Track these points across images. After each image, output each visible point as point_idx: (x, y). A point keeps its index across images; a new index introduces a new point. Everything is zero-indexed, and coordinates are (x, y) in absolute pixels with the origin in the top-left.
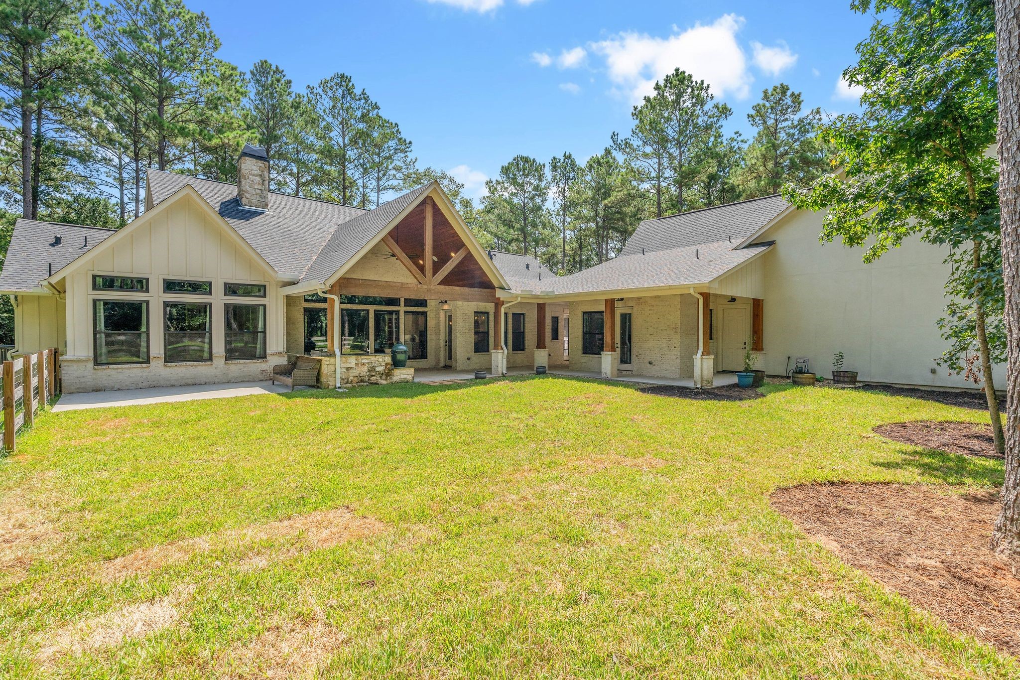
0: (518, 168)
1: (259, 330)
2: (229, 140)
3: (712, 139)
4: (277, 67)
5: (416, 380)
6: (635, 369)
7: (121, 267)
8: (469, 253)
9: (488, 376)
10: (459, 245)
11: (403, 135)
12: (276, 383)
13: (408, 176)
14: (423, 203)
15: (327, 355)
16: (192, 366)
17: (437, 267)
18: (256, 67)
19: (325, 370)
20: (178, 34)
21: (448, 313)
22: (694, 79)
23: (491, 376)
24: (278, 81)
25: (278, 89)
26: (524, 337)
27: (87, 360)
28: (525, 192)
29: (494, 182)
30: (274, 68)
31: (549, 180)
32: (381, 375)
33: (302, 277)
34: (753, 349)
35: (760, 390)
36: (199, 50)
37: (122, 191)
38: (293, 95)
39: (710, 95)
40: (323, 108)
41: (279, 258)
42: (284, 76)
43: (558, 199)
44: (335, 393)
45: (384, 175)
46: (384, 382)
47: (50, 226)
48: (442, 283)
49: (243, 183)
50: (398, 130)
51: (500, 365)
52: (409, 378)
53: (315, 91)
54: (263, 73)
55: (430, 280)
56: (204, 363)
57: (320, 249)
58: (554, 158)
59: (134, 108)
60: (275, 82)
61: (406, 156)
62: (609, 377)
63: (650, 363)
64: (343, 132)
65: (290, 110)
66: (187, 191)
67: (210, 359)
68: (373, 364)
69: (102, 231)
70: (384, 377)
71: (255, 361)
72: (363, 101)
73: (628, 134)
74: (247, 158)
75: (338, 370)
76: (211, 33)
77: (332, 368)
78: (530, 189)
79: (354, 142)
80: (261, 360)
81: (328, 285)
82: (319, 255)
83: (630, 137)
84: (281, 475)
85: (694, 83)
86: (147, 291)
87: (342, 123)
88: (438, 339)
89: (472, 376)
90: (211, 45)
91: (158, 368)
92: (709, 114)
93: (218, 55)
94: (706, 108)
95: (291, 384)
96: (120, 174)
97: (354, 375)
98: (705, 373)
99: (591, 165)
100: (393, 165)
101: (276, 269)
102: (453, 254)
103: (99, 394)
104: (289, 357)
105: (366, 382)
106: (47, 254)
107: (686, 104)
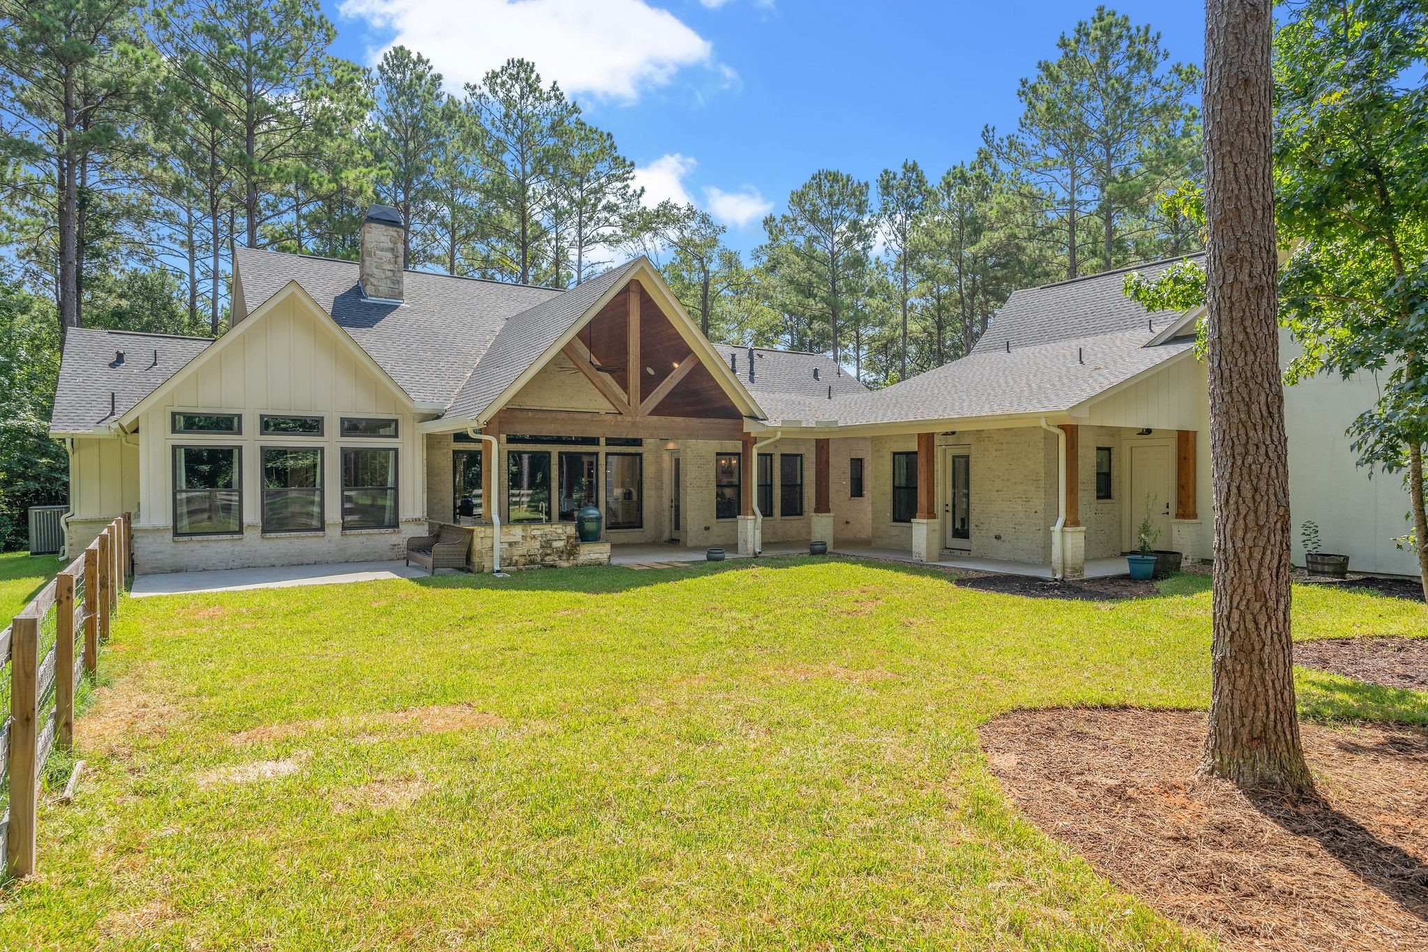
0: (820, 193)
1: (389, 486)
2: (348, 182)
3: (1181, 123)
4: (419, 56)
5: (615, 561)
6: (974, 548)
7: (208, 401)
8: (700, 363)
9: (728, 556)
10: (683, 351)
11: (620, 153)
12: (411, 563)
13: (630, 219)
14: (626, 290)
15: (481, 524)
16: (297, 537)
17: (648, 386)
18: (386, 59)
19: (478, 545)
20: (274, 22)
21: (675, 456)
22: (1132, 24)
23: (736, 556)
24: (420, 78)
25: (420, 93)
26: (801, 493)
27: (166, 529)
28: (834, 233)
29: (778, 219)
30: (414, 56)
31: (876, 211)
32: (560, 553)
33: (449, 406)
34: (1177, 516)
35: (1159, 585)
36: (304, 44)
37: (192, 261)
38: (445, 98)
39: (1162, 51)
40: (490, 118)
41: (417, 379)
42: (430, 68)
43: (894, 244)
44: (490, 580)
45: (590, 219)
46: (565, 564)
47: (108, 336)
48: (656, 412)
49: (367, 263)
50: (612, 145)
51: (750, 540)
52: (604, 558)
53: (477, 91)
54: (398, 67)
55: (636, 408)
56: (313, 533)
57: (478, 360)
58: (886, 172)
59: (210, 137)
60: (415, 81)
61: (627, 186)
62: (924, 559)
63: (998, 537)
64: (522, 155)
65: (440, 124)
66: (292, 289)
67: (322, 528)
68: (549, 537)
69: (175, 341)
70: (564, 557)
71: (383, 531)
72: (554, 102)
73: (1014, 128)
74: (373, 225)
75: (497, 546)
76: (321, 17)
77: (488, 543)
78: (844, 228)
79: (540, 170)
80: (391, 530)
81: (481, 421)
82: (476, 370)
83: (1017, 133)
84: (403, 673)
85: (1133, 31)
86: (240, 432)
87: (520, 139)
88: (660, 497)
89: (703, 557)
90: (322, 36)
91: (253, 541)
92: (1162, 84)
93: (332, 51)
94: (1156, 74)
95: (430, 565)
96: (190, 237)
97: (520, 552)
98: (1069, 554)
99: (948, 184)
100: (604, 202)
101: (412, 395)
102: (676, 365)
103: (182, 577)
104: (430, 524)
105: (538, 563)
106: (105, 379)
107: (1119, 69)
